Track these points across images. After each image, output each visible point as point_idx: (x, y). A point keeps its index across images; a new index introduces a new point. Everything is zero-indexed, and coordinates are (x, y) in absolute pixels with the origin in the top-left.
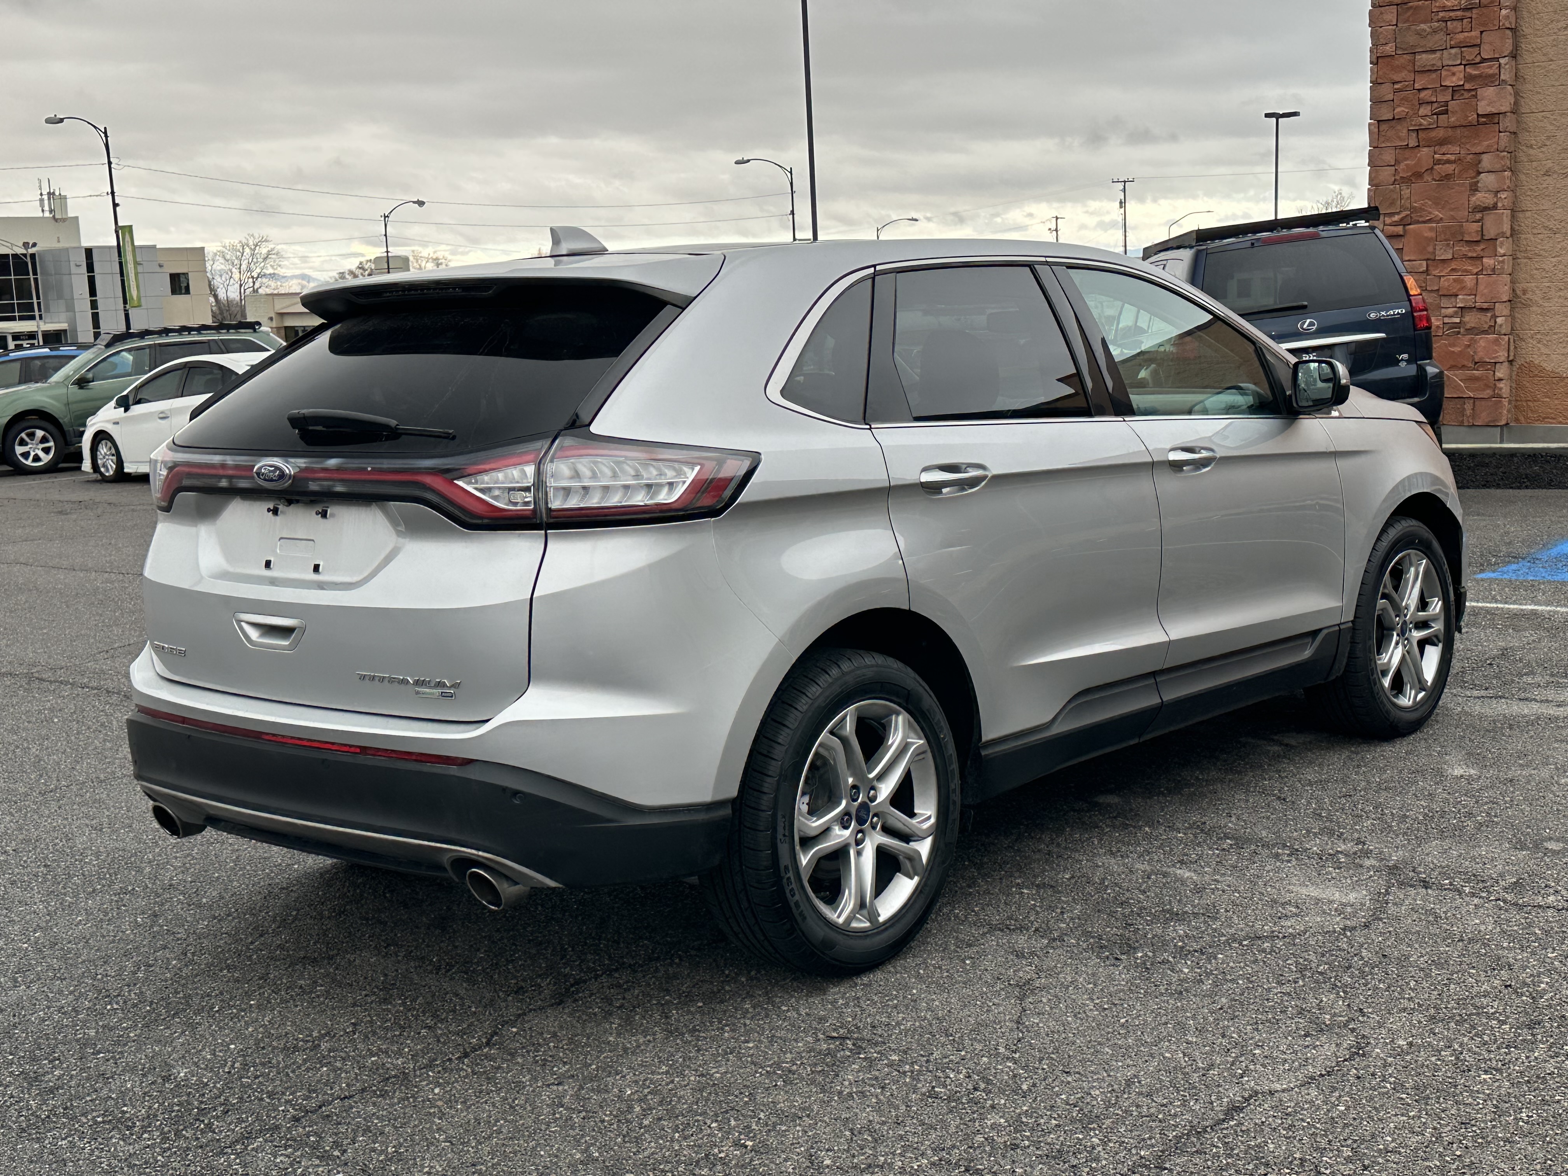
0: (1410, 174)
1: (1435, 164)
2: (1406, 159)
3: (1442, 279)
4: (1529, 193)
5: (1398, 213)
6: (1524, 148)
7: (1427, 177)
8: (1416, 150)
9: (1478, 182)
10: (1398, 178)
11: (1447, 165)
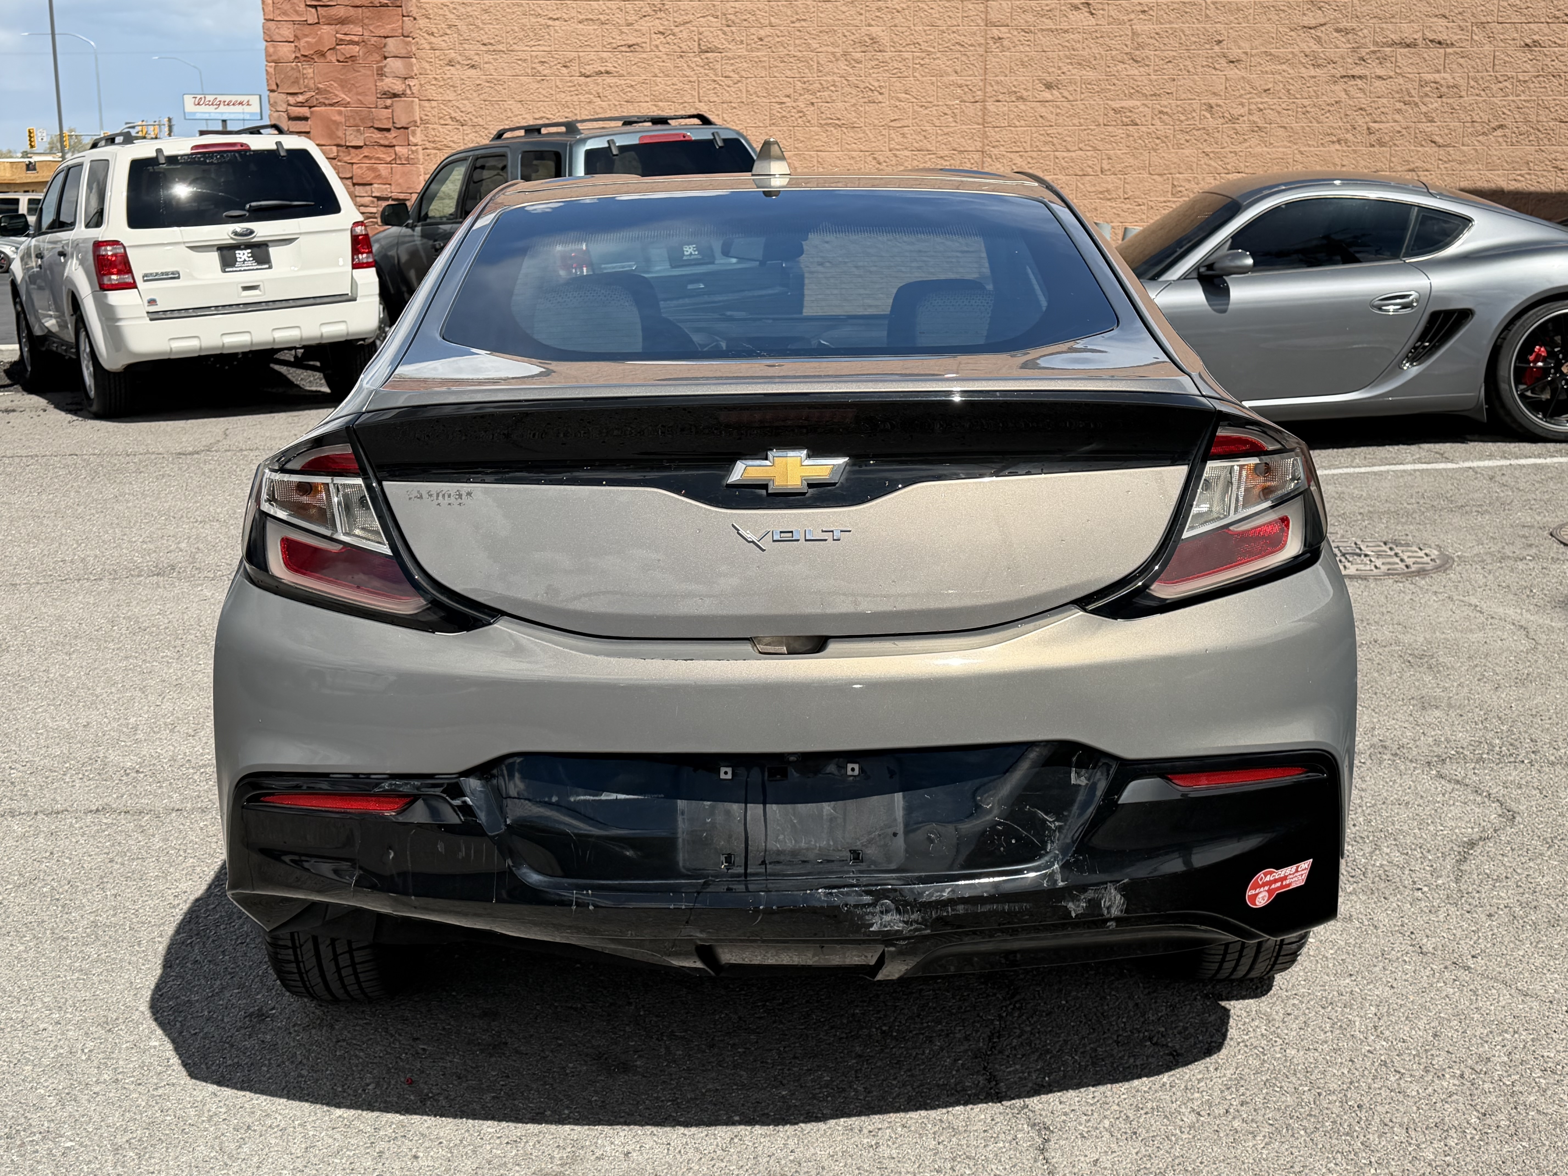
0: (312, 52)
1: (338, 45)
2: (306, 36)
3: (355, 166)
4: (434, 82)
5: (301, 93)
6: (425, 34)
7: (331, 57)
8: (316, 27)
9: (385, 66)
10: (298, 55)
11: (351, 46)
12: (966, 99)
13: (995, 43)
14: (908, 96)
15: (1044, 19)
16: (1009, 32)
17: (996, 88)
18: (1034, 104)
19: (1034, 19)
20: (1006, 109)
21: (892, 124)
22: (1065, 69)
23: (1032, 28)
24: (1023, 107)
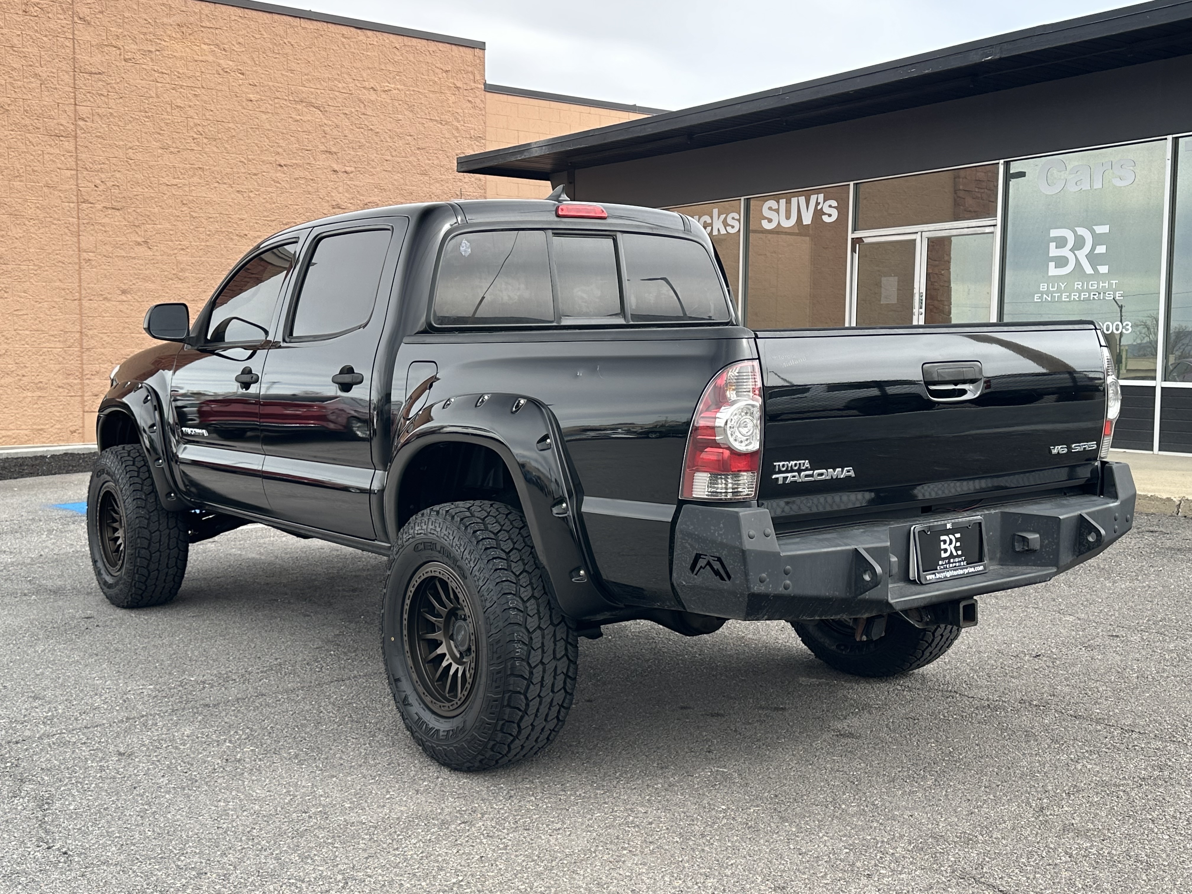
12: (68, 298)
13: (86, 263)
14: (26, 295)
15: (118, 250)
16: (95, 256)
17: (88, 291)
18: (114, 303)
19: (111, 249)
20: (96, 305)
21: (15, 313)
22: (134, 282)
23: (110, 255)
24: (107, 304)
